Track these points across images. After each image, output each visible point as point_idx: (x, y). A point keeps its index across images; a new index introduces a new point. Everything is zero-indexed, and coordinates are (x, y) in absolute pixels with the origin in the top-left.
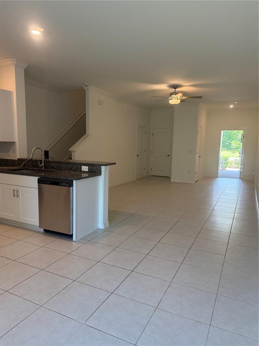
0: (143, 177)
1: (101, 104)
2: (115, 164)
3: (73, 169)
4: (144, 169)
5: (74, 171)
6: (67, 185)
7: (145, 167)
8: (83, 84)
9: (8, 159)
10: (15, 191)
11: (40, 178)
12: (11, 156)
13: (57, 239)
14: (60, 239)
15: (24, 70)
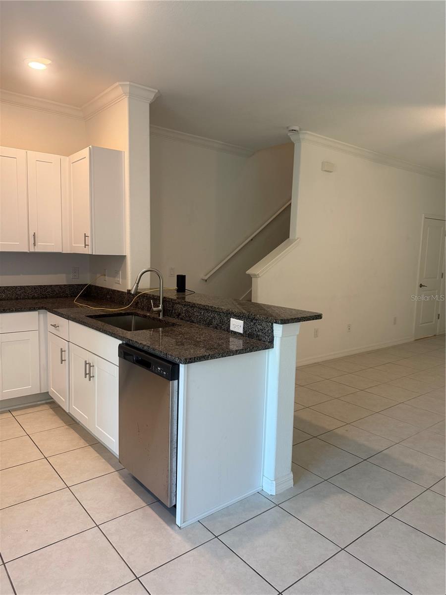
0: (435, 335)
1: (331, 172)
2: (318, 317)
3: (215, 323)
4: (439, 318)
5: (216, 328)
6: (165, 373)
7: (439, 313)
8: (288, 128)
9: (115, 290)
10: (88, 365)
11: (123, 344)
12: (119, 284)
13: (144, 504)
14: (151, 508)
15: (150, 104)
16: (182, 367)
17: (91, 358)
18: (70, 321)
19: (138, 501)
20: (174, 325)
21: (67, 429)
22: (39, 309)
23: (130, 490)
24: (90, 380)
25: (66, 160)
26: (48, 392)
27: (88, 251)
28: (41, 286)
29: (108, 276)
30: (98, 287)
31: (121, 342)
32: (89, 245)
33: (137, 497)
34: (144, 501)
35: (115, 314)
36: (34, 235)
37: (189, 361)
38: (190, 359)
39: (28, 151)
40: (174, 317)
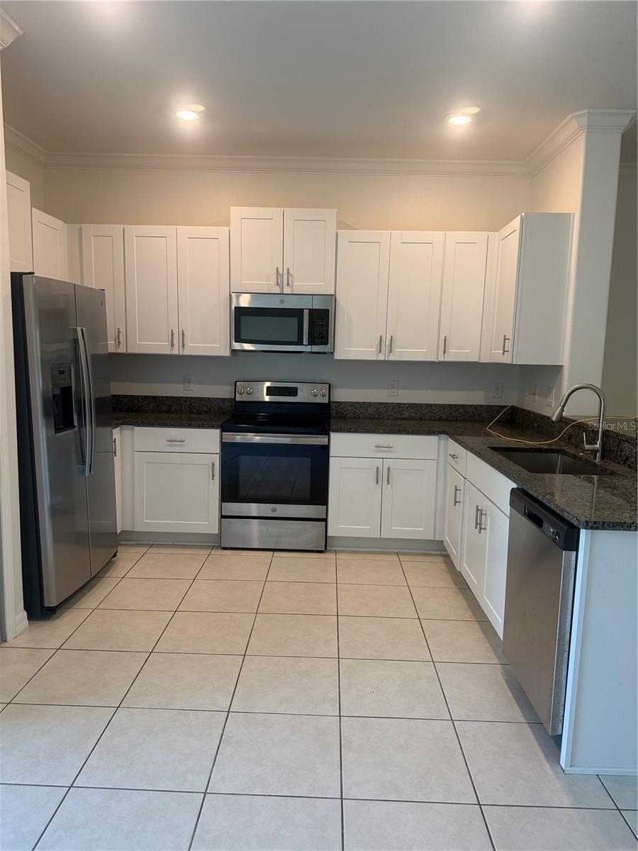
6: (558, 538)
9: (544, 416)
10: (479, 512)
11: (517, 489)
12: (551, 407)
13: (522, 720)
14: (531, 728)
15: (623, 135)
16: (583, 533)
17: (485, 504)
18: (468, 452)
19: (516, 713)
20: (613, 473)
21: (455, 592)
22: (440, 433)
23: (510, 694)
24: (480, 532)
25: (495, 236)
26: (442, 541)
27: (506, 359)
28: (452, 405)
29: (538, 395)
30: (525, 410)
31: (515, 486)
32: (509, 350)
33: (516, 707)
34: (524, 716)
35: (532, 449)
36: (445, 340)
37: (594, 526)
38: (595, 523)
39: (447, 232)
40: (619, 463)
